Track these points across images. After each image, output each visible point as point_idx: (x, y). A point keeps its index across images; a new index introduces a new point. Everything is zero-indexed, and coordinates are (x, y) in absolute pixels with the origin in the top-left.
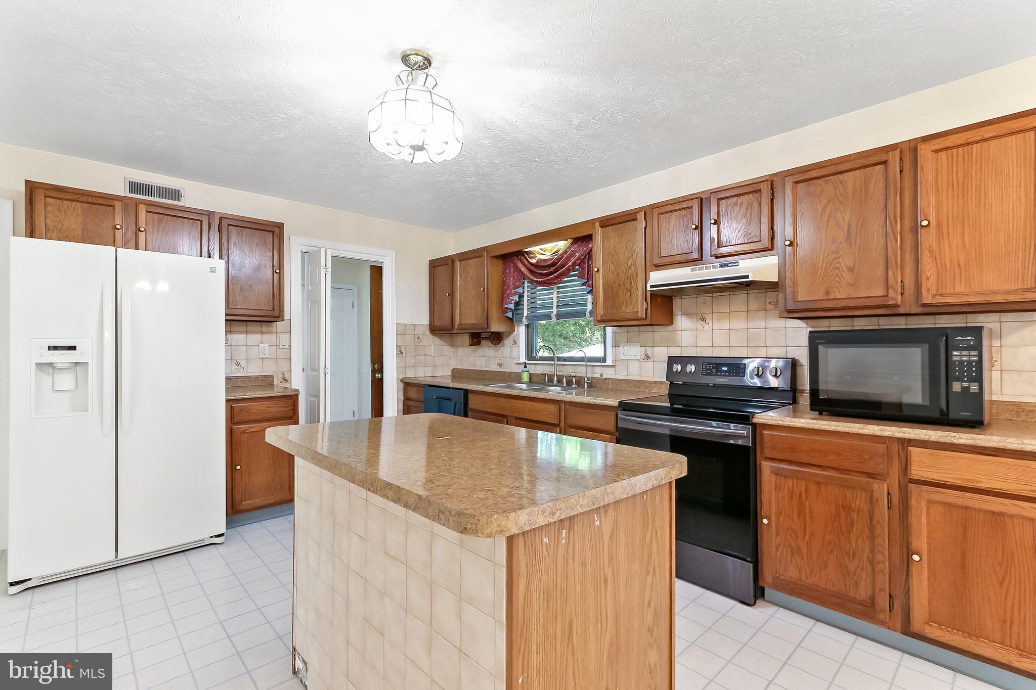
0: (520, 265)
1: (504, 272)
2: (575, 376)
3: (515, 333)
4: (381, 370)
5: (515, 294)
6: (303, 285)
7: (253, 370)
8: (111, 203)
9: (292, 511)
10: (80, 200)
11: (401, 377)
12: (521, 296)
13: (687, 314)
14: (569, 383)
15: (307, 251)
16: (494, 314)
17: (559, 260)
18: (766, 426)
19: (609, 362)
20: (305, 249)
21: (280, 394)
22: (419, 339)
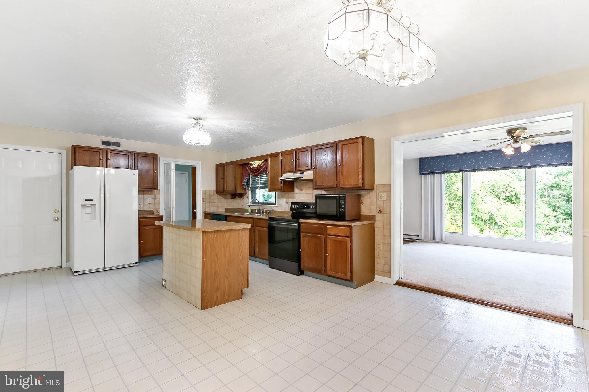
0: (247, 168)
1: (243, 171)
2: (265, 210)
3: (247, 194)
4: (195, 208)
5: (246, 179)
6: (164, 172)
7: (146, 208)
8: (99, 151)
9: (161, 258)
10: (90, 150)
11: (204, 211)
12: (248, 180)
13: (298, 188)
14: (263, 213)
15: (166, 163)
16: (239, 186)
17: (259, 167)
18: (302, 223)
19: (276, 205)
20: (166, 162)
21: (156, 216)
22: (211, 196)
